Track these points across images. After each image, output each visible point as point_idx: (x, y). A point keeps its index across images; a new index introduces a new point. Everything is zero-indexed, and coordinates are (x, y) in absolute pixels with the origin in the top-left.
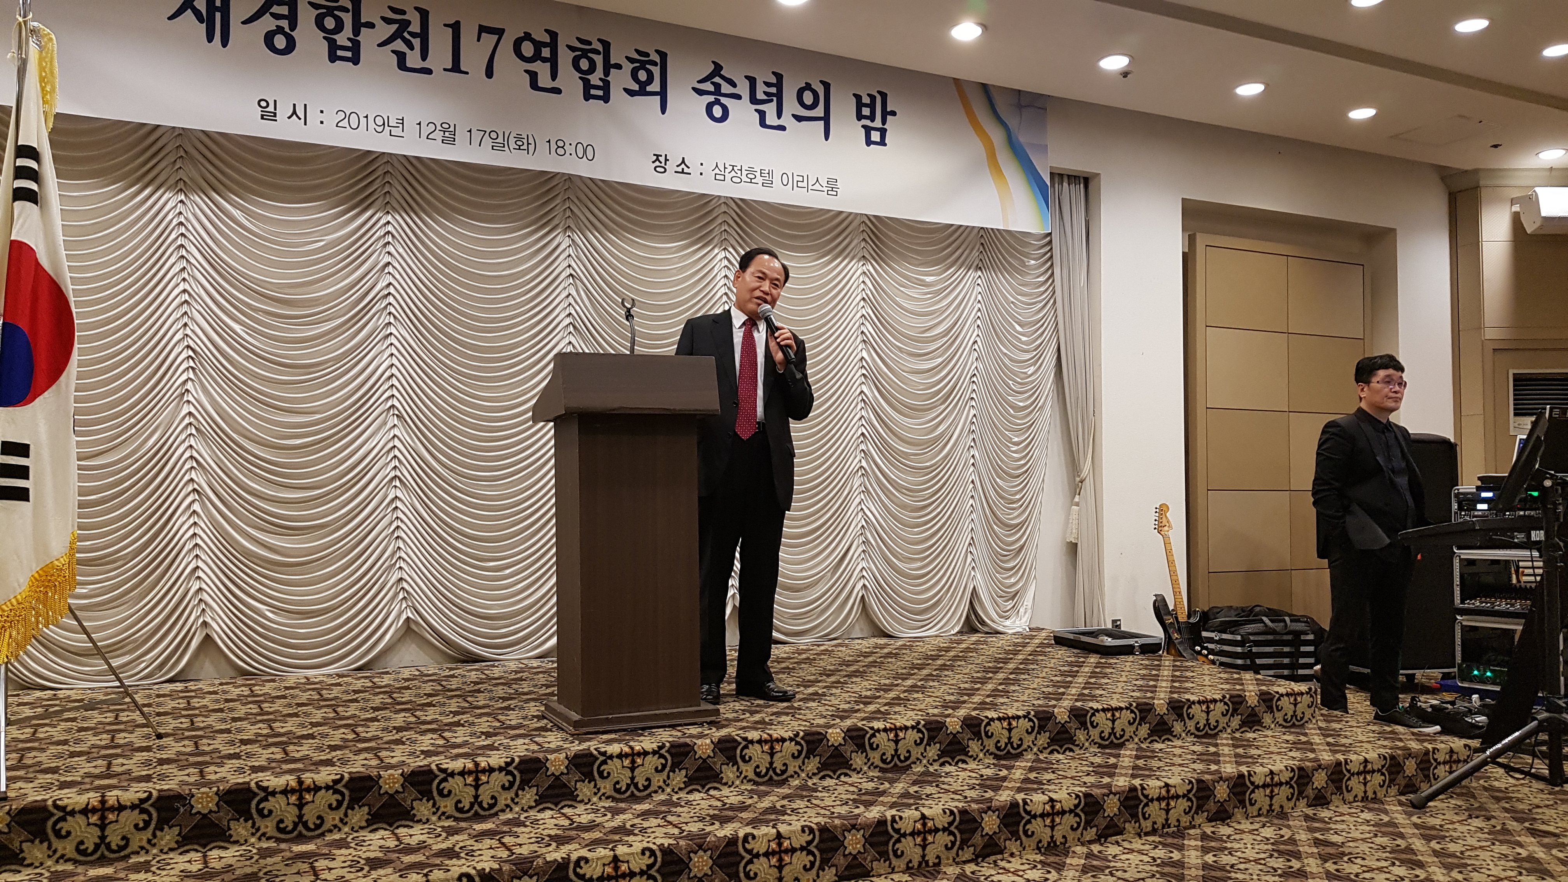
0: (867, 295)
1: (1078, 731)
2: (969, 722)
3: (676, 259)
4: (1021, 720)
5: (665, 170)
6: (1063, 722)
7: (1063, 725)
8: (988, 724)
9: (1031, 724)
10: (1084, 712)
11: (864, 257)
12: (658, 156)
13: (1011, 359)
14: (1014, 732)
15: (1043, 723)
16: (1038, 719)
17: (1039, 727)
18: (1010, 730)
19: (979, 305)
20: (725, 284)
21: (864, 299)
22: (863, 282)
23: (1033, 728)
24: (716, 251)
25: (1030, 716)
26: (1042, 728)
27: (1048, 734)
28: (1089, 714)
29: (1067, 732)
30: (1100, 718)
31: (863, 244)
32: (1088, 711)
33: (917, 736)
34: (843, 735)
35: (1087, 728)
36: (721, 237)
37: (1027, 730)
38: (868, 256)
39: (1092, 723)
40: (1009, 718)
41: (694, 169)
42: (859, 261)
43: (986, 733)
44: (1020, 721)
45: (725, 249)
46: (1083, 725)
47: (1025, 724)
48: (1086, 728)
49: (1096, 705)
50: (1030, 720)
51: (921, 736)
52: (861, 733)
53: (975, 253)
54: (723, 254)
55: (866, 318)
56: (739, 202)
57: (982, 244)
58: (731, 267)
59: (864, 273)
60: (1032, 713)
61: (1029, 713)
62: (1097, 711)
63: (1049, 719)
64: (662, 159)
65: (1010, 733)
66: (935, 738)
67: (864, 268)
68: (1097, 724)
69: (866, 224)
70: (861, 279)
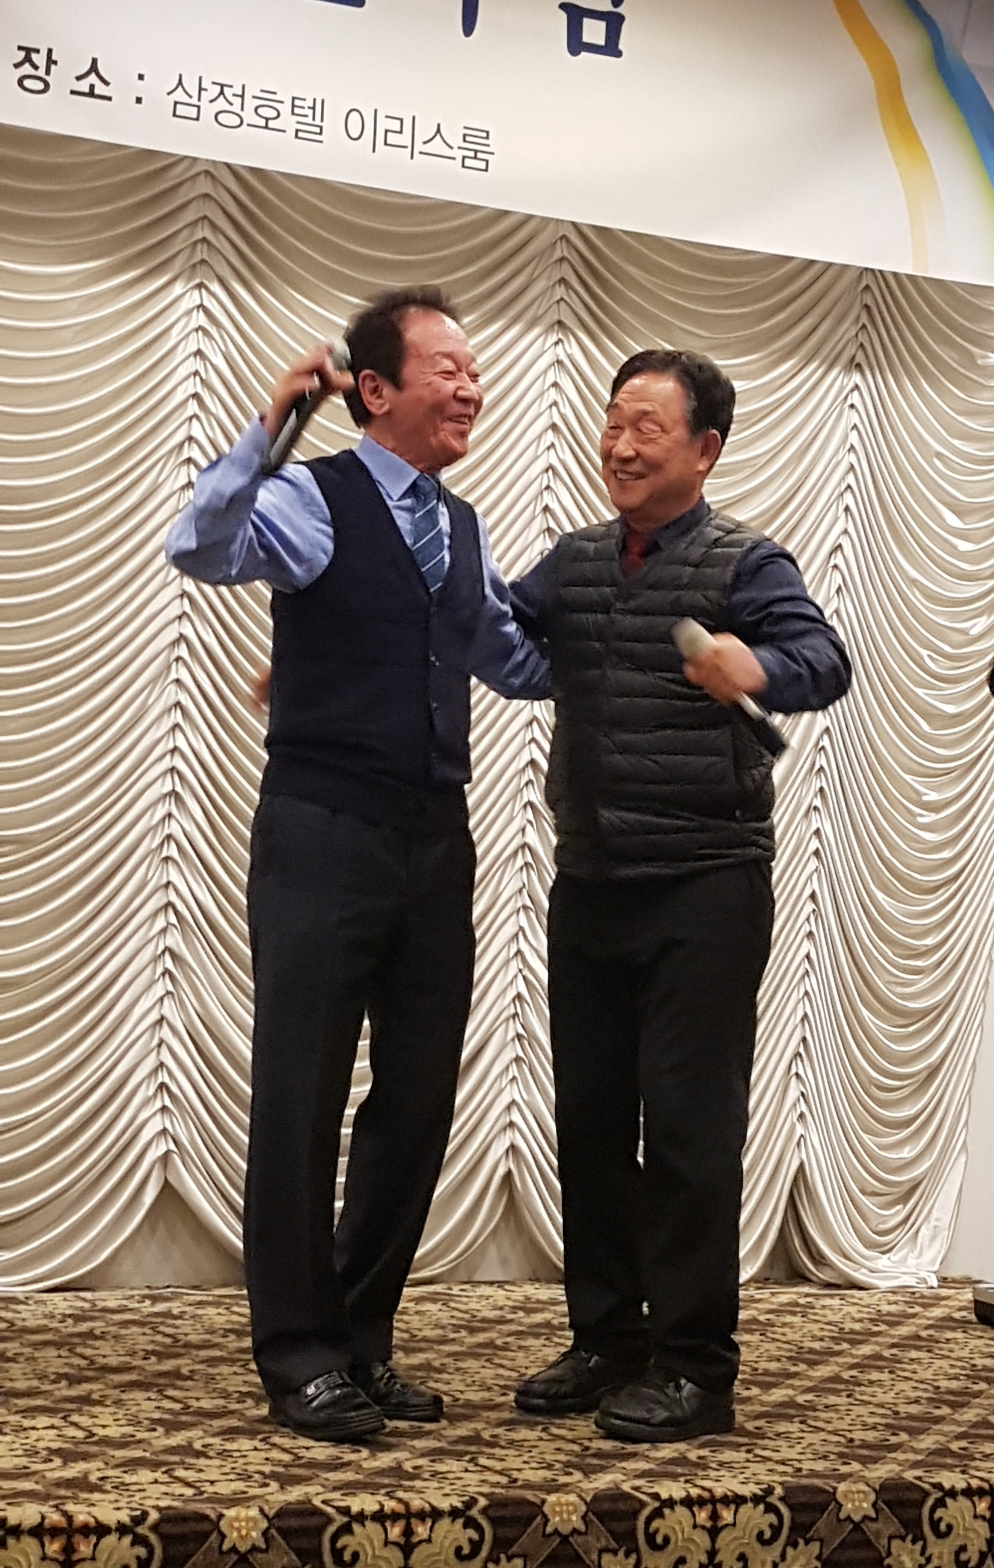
0: (563, 417)
1: (895, 1543)
2: (606, 1506)
3: (74, 306)
4: (746, 1510)
5: (47, 86)
6: (857, 1518)
7: (857, 1526)
8: (658, 1513)
9: (772, 1518)
10: (917, 1496)
11: (560, 323)
12: (28, 51)
13: (931, 597)
14: (723, 1538)
15: (803, 1518)
16: (791, 1508)
17: (792, 1529)
18: (714, 1532)
19: (852, 458)
20: (196, 373)
21: (554, 427)
22: (555, 385)
23: (776, 1530)
24: (178, 288)
25: (773, 1500)
26: (800, 1532)
27: (815, 1547)
28: (930, 1502)
29: (868, 1544)
30: (956, 1511)
31: (560, 291)
32: (927, 1494)
33: (463, 1536)
34: (264, 1525)
35: (923, 1538)
36: (191, 256)
37: (761, 1534)
38: (570, 321)
39: (935, 1525)
40: (713, 1500)
41: (121, 88)
42: (549, 329)
43: (650, 1538)
44: (743, 1509)
45: (200, 286)
46: (912, 1530)
47: (754, 1518)
48: (919, 1537)
49: (951, 1479)
50: (770, 1508)
51: (475, 1536)
52: (315, 1521)
53: (849, 329)
54: (194, 298)
55: (556, 473)
56: (248, 177)
57: (867, 307)
58: (213, 330)
59: (559, 362)
60: (779, 1491)
61: (770, 1491)
62: (952, 1493)
63: (822, 1508)
64: (40, 59)
65: (713, 1541)
66: (511, 1542)
67: (559, 349)
68: (950, 1527)
69: (568, 241)
70: (551, 378)
